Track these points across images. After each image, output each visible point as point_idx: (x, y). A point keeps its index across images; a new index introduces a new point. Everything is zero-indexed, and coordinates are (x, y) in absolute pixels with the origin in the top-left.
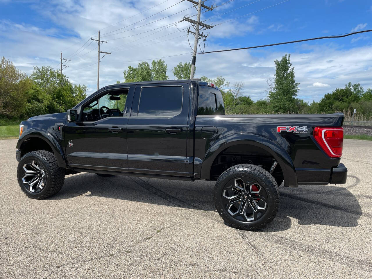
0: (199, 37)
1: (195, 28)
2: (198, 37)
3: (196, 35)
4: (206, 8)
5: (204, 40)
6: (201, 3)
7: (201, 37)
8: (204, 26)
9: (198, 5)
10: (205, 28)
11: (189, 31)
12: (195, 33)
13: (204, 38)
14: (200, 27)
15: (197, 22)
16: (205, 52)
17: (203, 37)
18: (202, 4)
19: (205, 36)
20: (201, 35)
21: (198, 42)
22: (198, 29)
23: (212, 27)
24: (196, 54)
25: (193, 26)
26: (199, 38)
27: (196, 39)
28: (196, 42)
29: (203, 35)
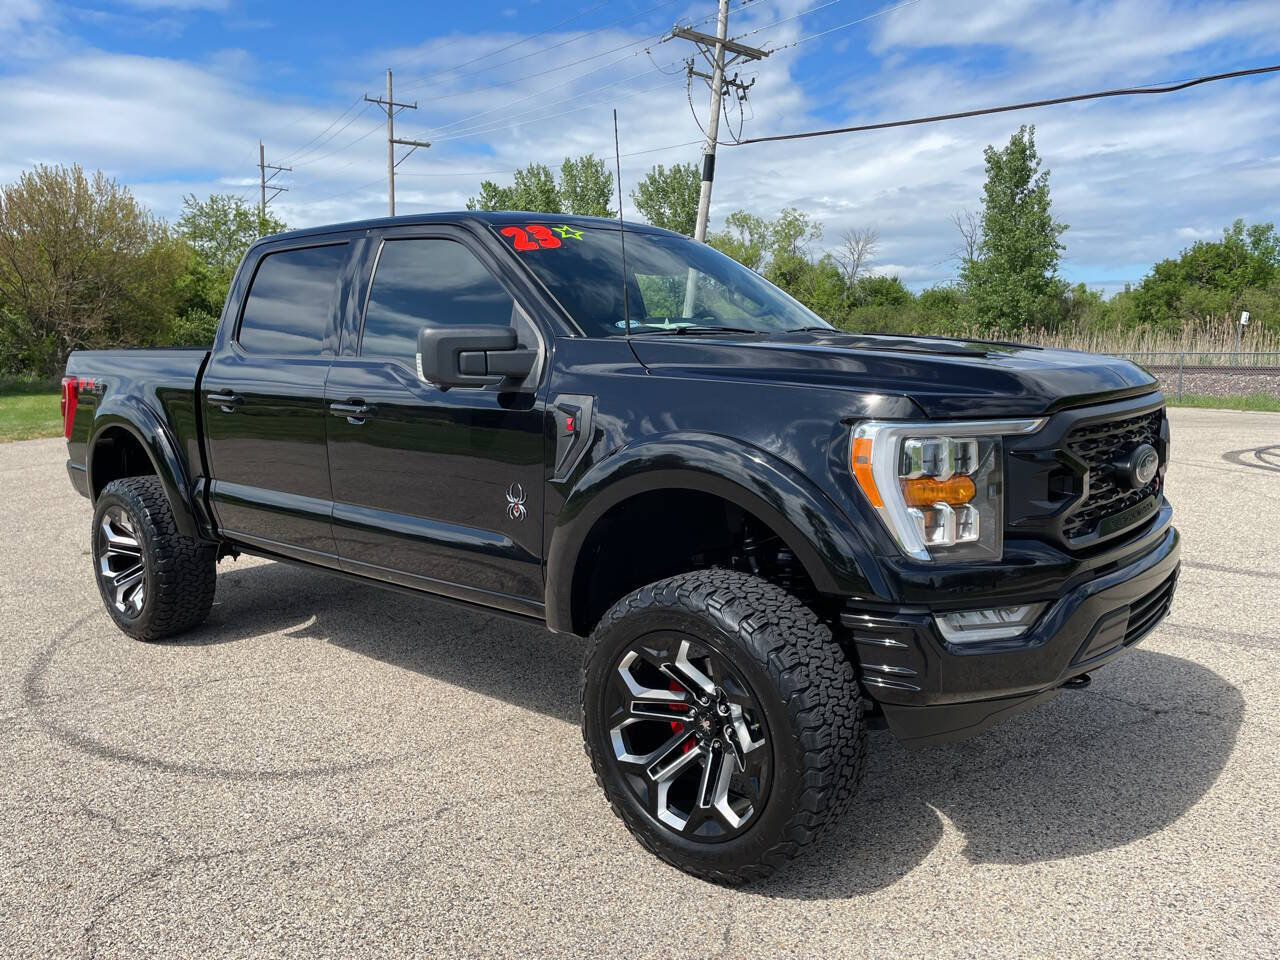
0: (725, 89)
1: (711, 59)
2: (722, 87)
3: (716, 83)
5: (741, 98)
7: (732, 89)
8: (739, 53)
10: (742, 58)
11: (691, 71)
12: (710, 78)
13: (741, 91)
14: (729, 55)
15: (719, 41)
16: (743, 139)
17: (739, 87)
19: (745, 85)
20: (730, 83)
21: (722, 106)
22: (720, 64)
23: (766, 55)
24: (714, 147)
25: (704, 52)
26: (725, 94)
27: (715, 97)
28: (714, 107)
29: (738, 82)
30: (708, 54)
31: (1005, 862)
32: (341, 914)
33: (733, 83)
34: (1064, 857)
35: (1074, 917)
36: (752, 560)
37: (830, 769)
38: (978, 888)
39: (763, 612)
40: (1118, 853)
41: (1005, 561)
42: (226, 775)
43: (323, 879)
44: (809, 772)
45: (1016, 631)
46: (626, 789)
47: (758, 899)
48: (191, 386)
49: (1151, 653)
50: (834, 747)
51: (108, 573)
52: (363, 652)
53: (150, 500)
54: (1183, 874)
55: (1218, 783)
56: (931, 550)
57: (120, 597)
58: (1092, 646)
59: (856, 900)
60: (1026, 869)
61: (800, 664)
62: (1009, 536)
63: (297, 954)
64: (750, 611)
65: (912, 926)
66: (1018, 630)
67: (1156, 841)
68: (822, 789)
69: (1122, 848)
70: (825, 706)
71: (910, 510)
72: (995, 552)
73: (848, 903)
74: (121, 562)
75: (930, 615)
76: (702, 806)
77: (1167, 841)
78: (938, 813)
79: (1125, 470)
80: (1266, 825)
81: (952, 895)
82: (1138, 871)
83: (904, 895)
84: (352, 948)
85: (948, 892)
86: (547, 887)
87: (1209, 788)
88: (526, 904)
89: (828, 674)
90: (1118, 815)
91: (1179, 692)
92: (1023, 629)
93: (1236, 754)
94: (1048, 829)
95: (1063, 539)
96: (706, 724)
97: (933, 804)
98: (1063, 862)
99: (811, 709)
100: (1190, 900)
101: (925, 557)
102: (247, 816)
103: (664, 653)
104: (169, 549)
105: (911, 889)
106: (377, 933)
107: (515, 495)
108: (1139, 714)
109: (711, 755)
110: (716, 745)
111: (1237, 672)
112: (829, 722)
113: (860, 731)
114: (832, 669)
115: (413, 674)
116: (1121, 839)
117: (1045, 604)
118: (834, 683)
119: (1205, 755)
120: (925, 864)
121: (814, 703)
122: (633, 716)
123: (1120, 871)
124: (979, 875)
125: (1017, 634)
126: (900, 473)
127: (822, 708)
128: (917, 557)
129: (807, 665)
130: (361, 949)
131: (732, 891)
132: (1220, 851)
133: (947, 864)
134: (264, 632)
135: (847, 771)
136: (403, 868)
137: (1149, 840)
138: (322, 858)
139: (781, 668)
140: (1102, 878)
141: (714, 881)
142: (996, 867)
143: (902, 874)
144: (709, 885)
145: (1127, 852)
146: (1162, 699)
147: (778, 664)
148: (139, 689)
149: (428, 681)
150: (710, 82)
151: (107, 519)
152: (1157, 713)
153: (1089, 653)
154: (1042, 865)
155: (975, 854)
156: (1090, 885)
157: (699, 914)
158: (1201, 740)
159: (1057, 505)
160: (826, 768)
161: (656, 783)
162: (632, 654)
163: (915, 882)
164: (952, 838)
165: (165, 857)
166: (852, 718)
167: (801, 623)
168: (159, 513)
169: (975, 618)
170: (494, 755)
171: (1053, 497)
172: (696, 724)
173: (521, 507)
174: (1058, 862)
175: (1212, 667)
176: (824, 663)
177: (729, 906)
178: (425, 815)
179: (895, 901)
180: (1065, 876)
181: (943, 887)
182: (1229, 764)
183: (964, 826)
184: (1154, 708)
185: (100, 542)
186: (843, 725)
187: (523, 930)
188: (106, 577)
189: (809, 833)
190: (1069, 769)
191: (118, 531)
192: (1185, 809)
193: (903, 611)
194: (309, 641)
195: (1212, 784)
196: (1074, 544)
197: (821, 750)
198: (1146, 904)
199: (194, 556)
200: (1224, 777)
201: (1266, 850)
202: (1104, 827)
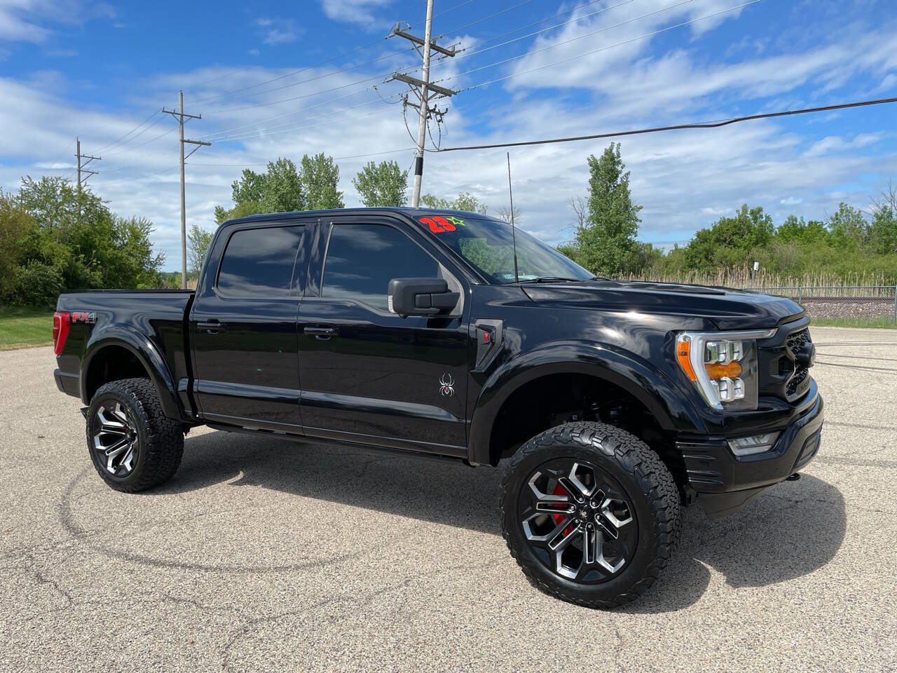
0: (428, 115)
1: (419, 95)
2: (427, 113)
3: (423, 111)
4: (441, 52)
5: (439, 121)
6: (430, 41)
7: (433, 115)
8: (437, 92)
9: (423, 45)
10: (439, 95)
11: (406, 103)
12: (418, 107)
13: (439, 117)
14: (431, 93)
15: (424, 83)
17: (437, 113)
18: (432, 43)
19: (441, 112)
21: (427, 126)
22: (425, 98)
23: (455, 93)
24: (422, 153)
25: (414, 90)
26: (428, 118)
27: (422, 120)
28: (422, 127)
29: (437, 110)
30: (416, 91)
31: (752, 586)
32: (382, 642)
33: (433, 111)
34: (782, 581)
35: (802, 610)
36: (597, 415)
38: (744, 600)
39: (625, 444)
40: (810, 577)
41: (759, 409)
43: (357, 624)
45: (766, 448)
46: (533, 557)
48: (180, 317)
50: (673, 520)
51: (100, 447)
54: (848, 585)
55: (847, 537)
56: (723, 404)
57: (110, 463)
58: (803, 456)
59: (681, 611)
60: (765, 588)
61: (651, 473)
62: (761, 395)
64: (619, 444)
65: (718, 622)
67: (827, 569)
69: (811, 574)
70: (667, 496)
71: (711, 382)
72: (755, 404)
74: (110, 439)
75: (725, 440)
76: (587, 562)
77: (833, 569)
78: (702, 563)
79: (806, 358)
81: (732, 605)
82: (825, 585)
83: (706, 607)
85: (729, 603)
87: (842, 540)
90: (801, 557)
91: (804, 490)
92: (769, 447)
93: (849, 522)
94: (767, 567)
95: (786, 396)
96: (584, 514)
97: (697, 559)
98: (783, 584)
99: (662, 498)
100: (858, 597)
101: (721, 407)
102: (283, 593)
103: (561, 472)
105: (708, 604)
106: (411, 651)
107: (447, 380)
108: (787, 503)
109: (587, 533)
110: (590, 526)
111: (830, 478)
112: (670, 505)
114: (665, 476)
115: (334, 504)
116: (808, 569)
117: (778, 433)
118: (667, 483)
119: (832, 523)
120: (708, 590)
121: (662, 494)
122: (539, 511)
123: (815, 586)
124: (741, 593)
125: (766, 450)
126: (705, 361)
128: (716, 408)
129: (654, 473)
132: (862, 572)
133: (721, 589)
137: (823, 569)
139: (643, 475)
140: (807, 590)
141: (596, 608)
142: (748, 589)
144: (593, 610)
145: (814, 576)
147: (641, 473)
148: (149, 523)
149: (347, 507)
150: (419, 110)
151: (101, 410)
152: (797, 502)
153: (801, 460)
154: (773, 586)
155: (733, 584)
158: (827, 515)
159: (784, 377)
161: (555, 552)
162: (539, 474)
163: (708, 600)
164: (717, 575)
165: (245, 620)
167: (644, 450)
168: (148, 403)
169: (743, 442)
170: (420, 548)
171: (781, 373)
172: (577, 515)
173: (451, 388)
175: (815, 476)
176: (661, 472)
178: (397, 584)
179: (702, 610)
180: (787, 590)
181: (725, 601)
182: (848, 527)
183: (720, 569)
184: (794, 499)
188: (98, 450)
190: (763, 535)
191: (111, 417)
192: (835, 552)
193: (711, 439)
195: (843, 538)
196: (790, 399)
197: (668, 522)
198: (836, 601)
200: (848, 534)
202: (796, 564)
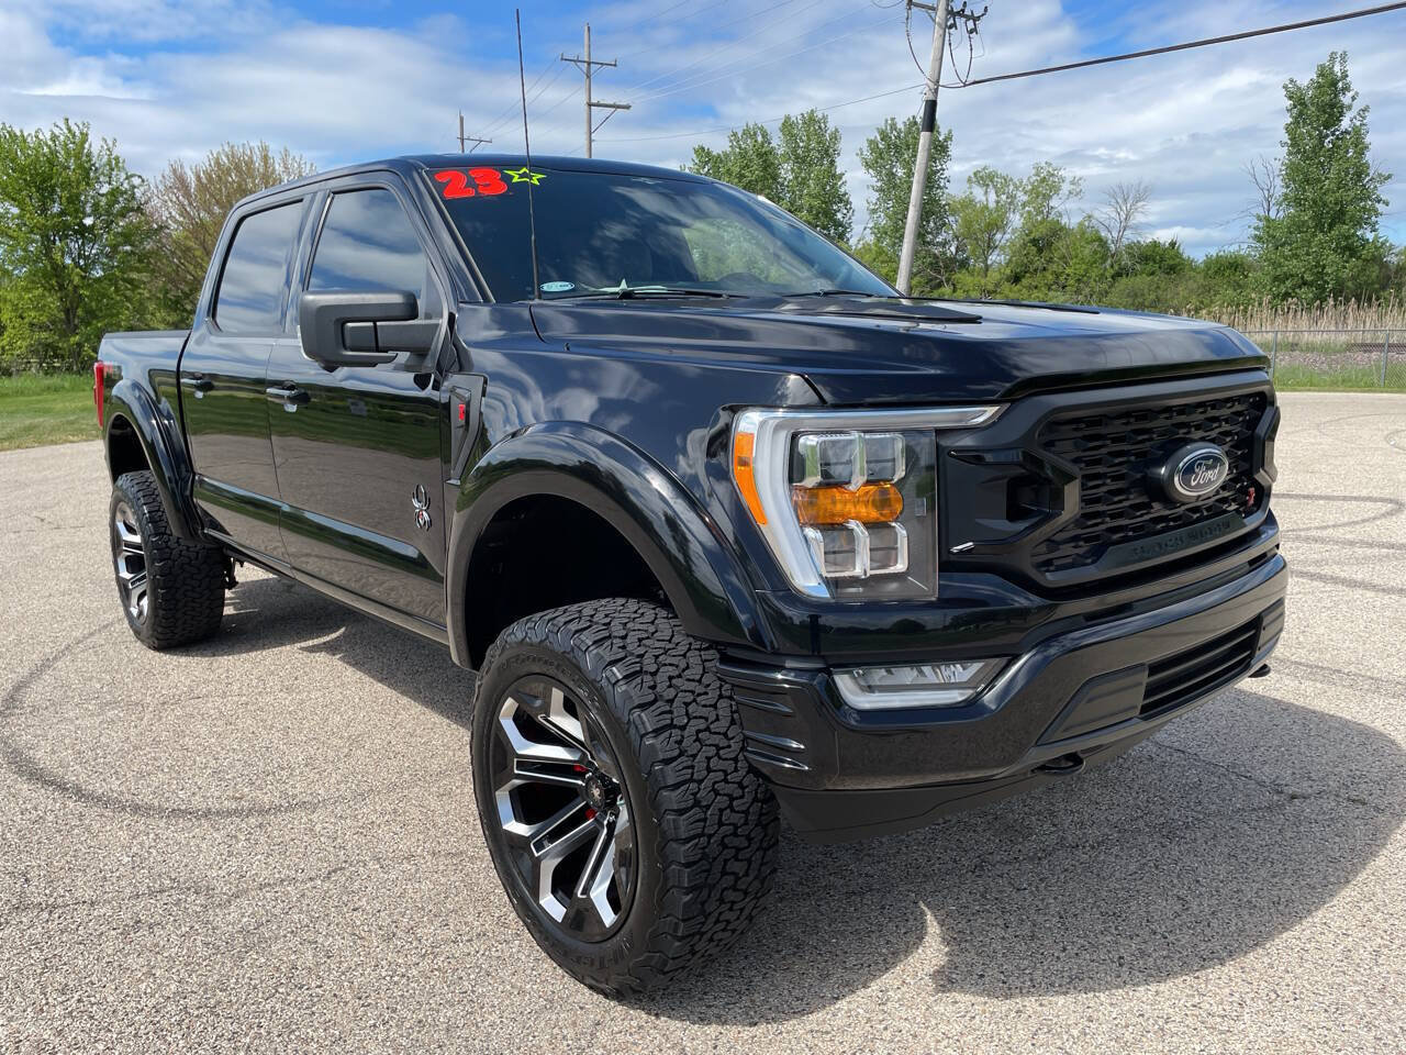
0: (951, 21)
2: (947, 20)
3: (940, 14)
5: (971, 32)
7: (960, 21)
11: (910, 4)
12: (933, 9)
13: (971, 24)
16: (970, 80)
17: (968, 18)
19: (976, 15)
20: (958, 13)
21: (947, 42)
24: (936, 91)
26: (950, 27)
27: (938, 31)
28: (937, 43)
29: (967, 12)
31: (981, 995)
32: (149, 990)
33: (961, 13)
34: (1066, 993)
37: (705, 865)
38: (927, 1028)
39: (641, 656)
40: (1144, 994)
41: (943, 603)
42: (136, 809)
43: (157, 945)
44: (674, 866)
45: (956, 696)
46: (511, 864)
47: (639, 1017)
48: (174, 368)
49: (1323, 714)
50: (710, 836)
51: (126, 575)
52: (368, 672)
53: (151, 496)
54: (1222, 1033)
55: (1335, 902)
56: (834, 584)
57: (134, 602)
58: (1074, 720)
60: (1006, 1005)
61: (671, 726)
62: (948, 566)
63: (74, 1035)
64: (621, 656)
66: (962, 694)
67: (1207, 981)
68: (688, 891)
69: (1153, 987)
70: (700, 782)
71: (806, 530)
72: (927, 587)
73: (747, 1032)
74: (135, 564)
75: (827, 671)
76: (579, 895)
77: (1222, 981)
78: (929, 917)
79: (1157, 478)
80: (1376, 970)
81: (887, 1035)
82: (1161, 1022)
83: (826, 1028)
84: (136, 1035)
85: (886, 1029)
86: (396, 979)
87: (1317, 909)
88: (360, 998)
89: (717, 739)
90: (1171, 938)
91: (1337, 770)
92: (969, 693)
94: (1064, 950)
95: (1034, 574)
96: (597, 792)
97: (927, 905)
98: (1061, 1000)
99: (676, 786)
101: (824, 593)
102: (126, 859)
103: (539, 704)
104: (167, 550)
105: (840, 1021)
106: (173, 1020)
107: (421, 499)
108: (1267, 797)
109: (605, 831)
110: (612, 819)
112: (704, 803)
113: (761, 815)
114: (725, 735)
115: (405, 700)
116: (1160, 973)
117: (1004, 661)
118: (721, 752)
120: (874, 986)
121: (681, 779)
122: (518, 777)
123: (1134, 1020)
124: (940, 1008)
125: (960, 699)
126: (791, 480)
127: (693, 786)
128: (814, 594)
129: (683, 728)
130: (144, 1037)
131: (612, 1004)
132: (1291, 1003)
133: (904, 989)
134: (282, 644)
135: (739, 867)
136: (252, 938)
137: (1198, 978)
138: (172, 919)
140: (1104, 1028)
142: (964, 999)
143: (837, 999)
146: (1309, 778)
148: (114, 703)
149: (417, 709)
150: (933, 15)
151: (119, 516)
152: (1293, 797)
153: (1066, 730)
154: (1030, 1003)
155: (946, 980)
156: (1082, 1038)
157: (556, 1031)
158: (1337, 839)
159: (1021, 526)
160: (694, 863)
161: (539, 860)
162: (511, 703)
163: (850, 1011)
164: (932, 951)
165: (14, 902)
166: (748, 798)
167: (695, 672)
168: (159, 510)
169: (907, 675)
170: (433, 803)
171: (1014, 514)
173: (425, 514)
174: (1054, 999)
175: (1399, 738)
176: (712, 726)
177: (598, 1024)
178: (313, 874)
179: (809, 1036)
180: (1055, 1020)
181: (881, 1021)
183: (953, 938)
185: (116, 542)
186: (730, 806)
187: (337, 1033)
188: (124, 579)
189: (677, 944)
190: (1132, 868)
191: (130, 530)
192: (1270, 936)
193: (789, 664)
194: (322, 657)
195: (1325, 903)
196: (1052, 579)
197: (688, 840)
199: (197, 558)
200: (1348, 893)
201: (1361, 1008)
202: (1143, 954)
